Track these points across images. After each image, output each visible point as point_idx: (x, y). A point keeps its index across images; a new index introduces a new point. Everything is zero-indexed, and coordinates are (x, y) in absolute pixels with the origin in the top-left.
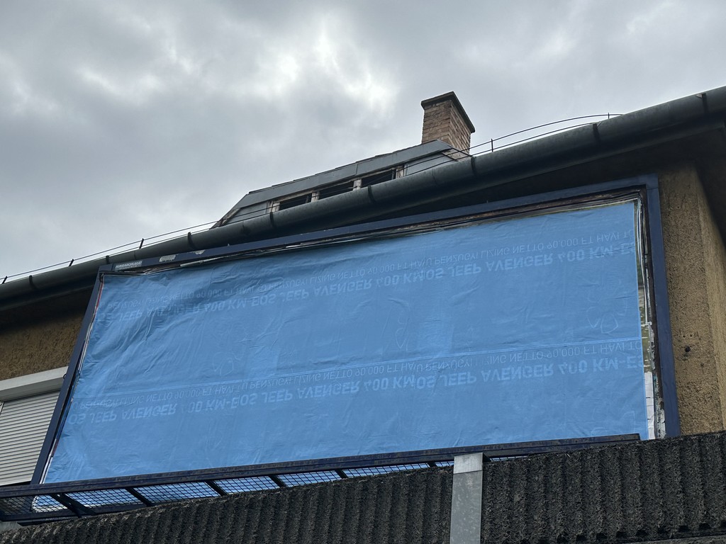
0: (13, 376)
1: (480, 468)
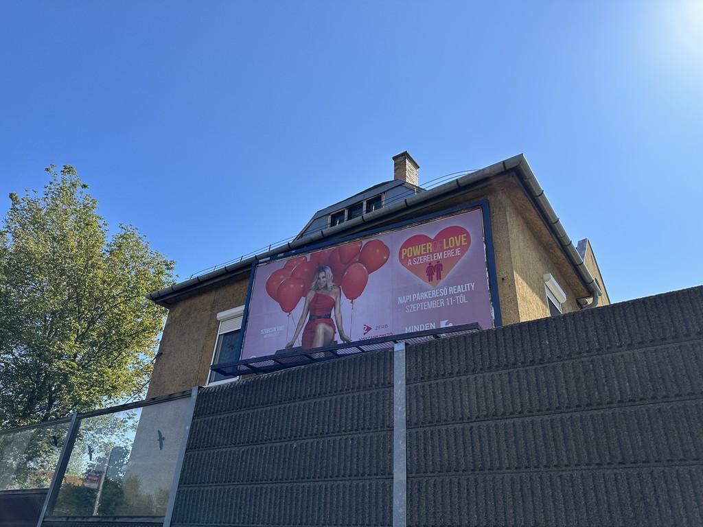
0: (224, 310)
1: (404, 348)
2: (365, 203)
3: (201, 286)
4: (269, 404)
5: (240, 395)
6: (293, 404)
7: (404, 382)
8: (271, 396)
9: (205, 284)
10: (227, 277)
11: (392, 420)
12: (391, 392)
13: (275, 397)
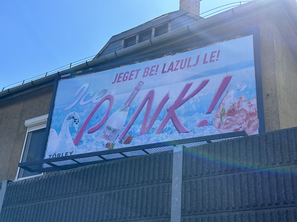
1: (181, 150)
2: (153, 30)
3: (11, 97)
4: (67, 195)
5: (42, 188)
6: (87, 195)
7: (181, 179)
8: (69, 188)
9: (15, 96)
10: (34, 89)
11: (169, 209)
12: (170, 186)
13: (72, 190)
